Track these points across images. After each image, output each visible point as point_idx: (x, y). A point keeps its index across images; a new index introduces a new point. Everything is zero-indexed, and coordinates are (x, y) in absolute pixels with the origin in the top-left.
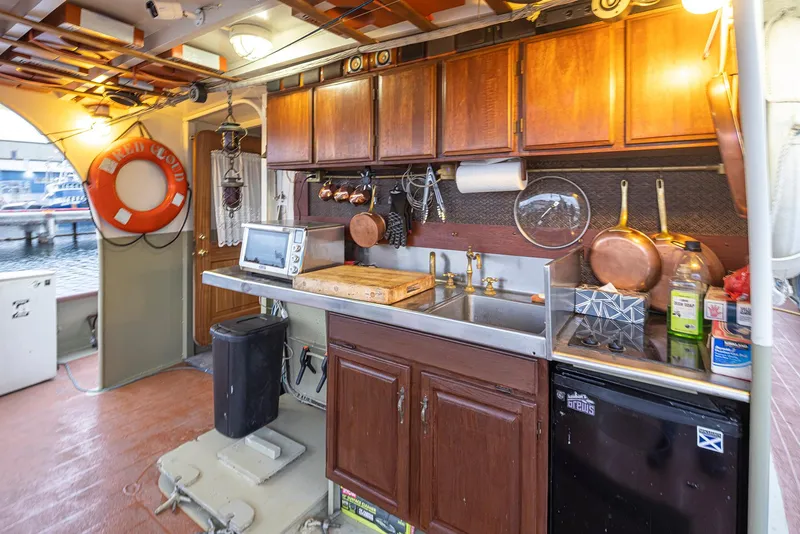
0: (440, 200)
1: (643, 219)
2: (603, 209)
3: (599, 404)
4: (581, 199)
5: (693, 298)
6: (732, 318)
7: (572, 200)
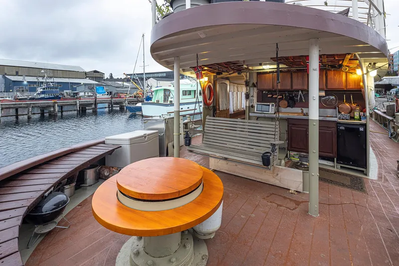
0: (303, 98)
1: (348, 101)
2: (340, 99)
3: (345, 127)
4: (335, 97)
5: (358, 113)
6: (364, 115)
7: (333, 97)
